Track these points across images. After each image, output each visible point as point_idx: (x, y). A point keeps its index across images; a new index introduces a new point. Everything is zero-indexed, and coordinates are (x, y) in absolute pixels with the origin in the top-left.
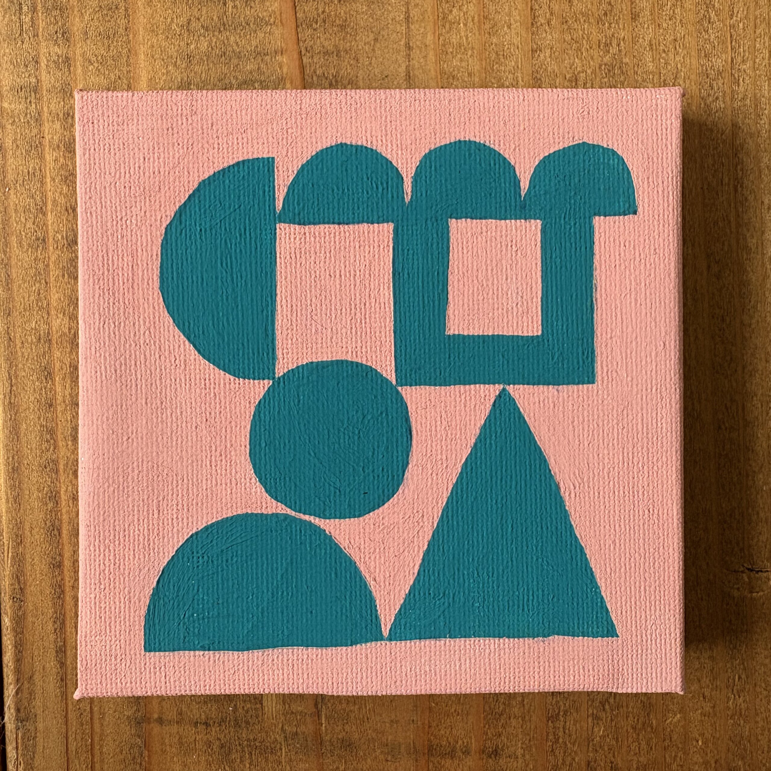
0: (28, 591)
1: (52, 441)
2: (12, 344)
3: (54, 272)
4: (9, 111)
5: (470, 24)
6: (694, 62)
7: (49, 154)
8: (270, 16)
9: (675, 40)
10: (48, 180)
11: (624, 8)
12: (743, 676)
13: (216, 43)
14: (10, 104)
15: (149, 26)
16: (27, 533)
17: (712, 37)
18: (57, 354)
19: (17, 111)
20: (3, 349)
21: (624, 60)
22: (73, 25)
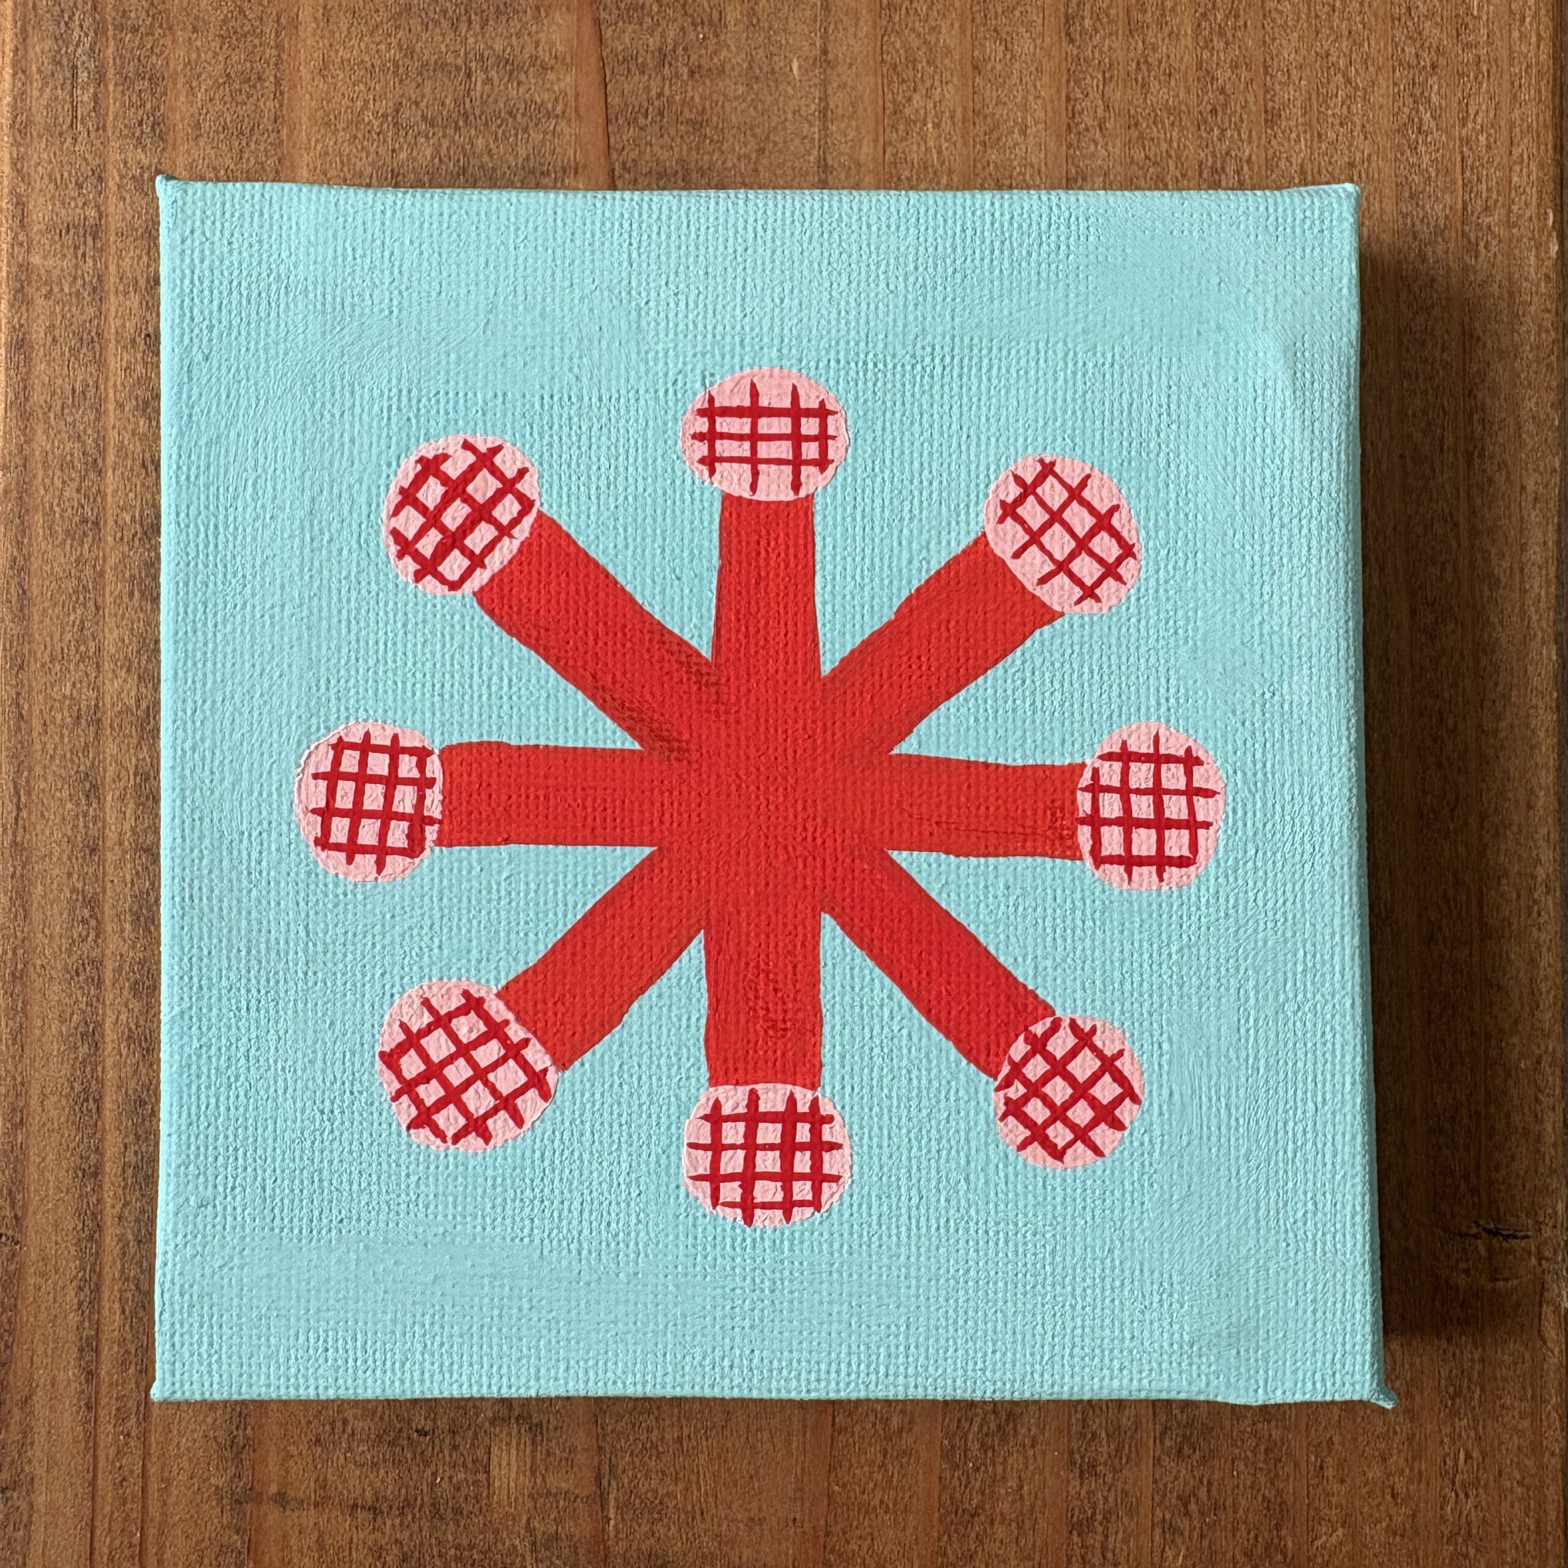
0: (30, 1222)
1: (93, 923)
2: (23, 726)
3: (113, 587)
4: (43, 272)
5: (947, 125)
8: (556, 100)
9: (1351, 165)
10: (111, 407)
11: (1251, 99)
12: (1475, 1454)
13: (448, 149)
14: (45, 258)
15: (320, 114)
16: (34, 1103)
17: (1426, 159)
18: (111, 748)
19: (58, 272)
20: (5, 736)
22: (174, 110)
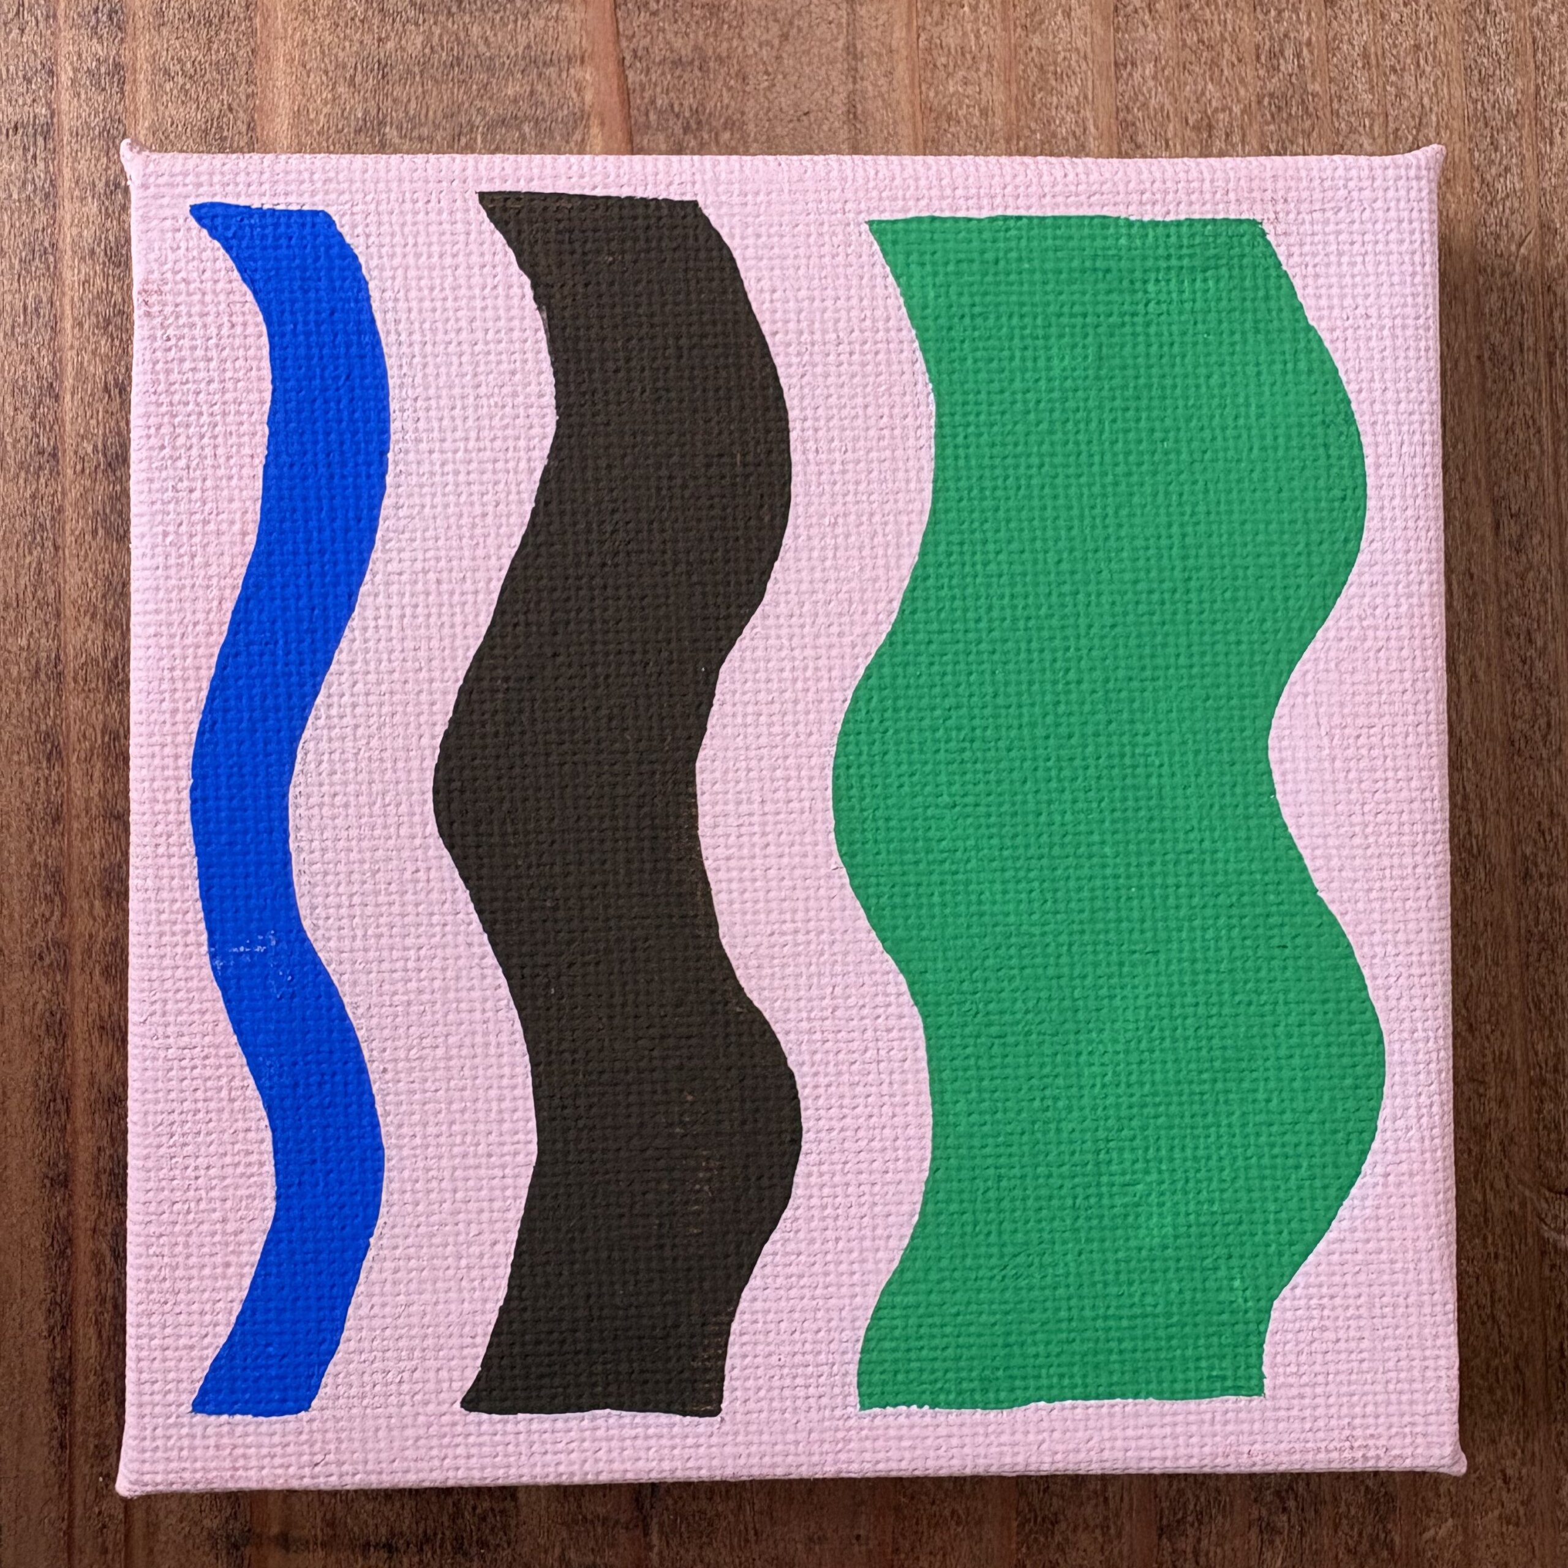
1: (57, 899)
5: (985, 8)
6: (1458, 94)
7: (72, 268)
9: (1417, 47)
13: (441, 38)
17: (1495, 40)
21: (1310, 88)
